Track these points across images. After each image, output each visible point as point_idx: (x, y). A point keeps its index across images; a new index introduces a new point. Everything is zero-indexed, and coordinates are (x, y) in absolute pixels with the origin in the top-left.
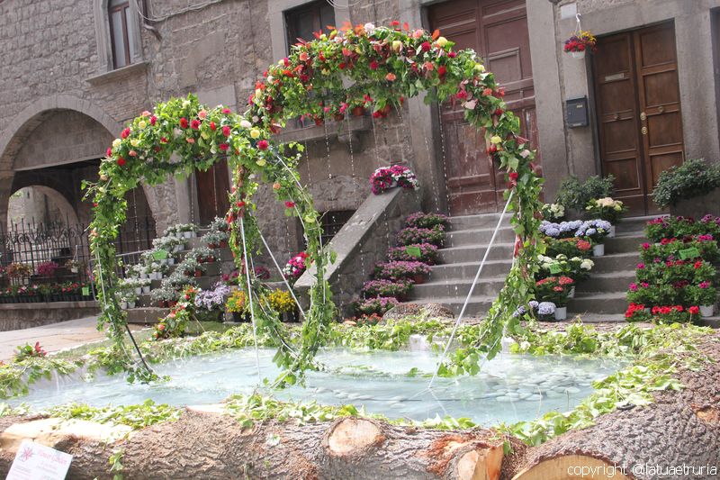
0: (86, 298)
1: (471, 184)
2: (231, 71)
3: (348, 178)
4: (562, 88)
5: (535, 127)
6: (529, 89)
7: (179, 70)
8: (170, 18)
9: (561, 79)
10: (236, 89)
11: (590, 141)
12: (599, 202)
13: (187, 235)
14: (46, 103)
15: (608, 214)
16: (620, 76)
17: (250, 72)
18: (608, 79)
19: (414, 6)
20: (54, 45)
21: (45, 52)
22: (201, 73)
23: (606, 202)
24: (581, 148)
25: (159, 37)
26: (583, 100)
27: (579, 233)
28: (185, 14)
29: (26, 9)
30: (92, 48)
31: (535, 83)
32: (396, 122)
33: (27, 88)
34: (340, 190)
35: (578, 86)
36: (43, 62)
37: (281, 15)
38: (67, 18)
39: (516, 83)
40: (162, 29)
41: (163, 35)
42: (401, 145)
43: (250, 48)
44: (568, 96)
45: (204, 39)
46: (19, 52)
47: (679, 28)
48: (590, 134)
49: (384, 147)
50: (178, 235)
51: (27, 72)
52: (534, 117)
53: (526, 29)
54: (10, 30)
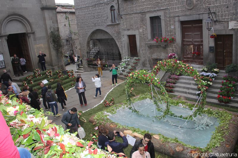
0: (106, 67)
1: (188, 58)
2: (138, 27)
3: (163, 53)
4: (209, 43)
5: (203, 49)
6: (202, 41)
7: (126, 25)
8: (124, 14)
9: (209, 42)
10: (139, 31)
11: (214, 55)
12: (214, 69)
13: (128, 59)
14: (97, 28)
15: (216, 72)
16: (221, 43)
17: (142, 28)
18: (218, 43)
19: (178, 21)
20: (99, 16)
21: (97, 18)
22: (131, 27)
23: (216, 70)
24: (212, 56)
25: (122, 18)
26: (213, 47)
27: (210, 76)
28: (128, 14)
29: (93, 8)
30: (107, 18)
31: (203, 41)
32: (173, 44)
33: (93, 24)
34: (161, 55)
35: (212, 44)
36: (97, 19)
37: (149, 18)
38: (102, 11)
39: (199, 40)
40: (122, 16)
41: (123, 18)
42: (174, 49)
43: (142, 23)
44: (210, 45)
45: (132, 20)
46: (92, 17)
47: (234, 37)
48: (214, 54)
49: (171, 48)
50: (127, 59)
51: (93, 21)
52: (203, 47)
53: (202, 29)
54: (90, 12)
